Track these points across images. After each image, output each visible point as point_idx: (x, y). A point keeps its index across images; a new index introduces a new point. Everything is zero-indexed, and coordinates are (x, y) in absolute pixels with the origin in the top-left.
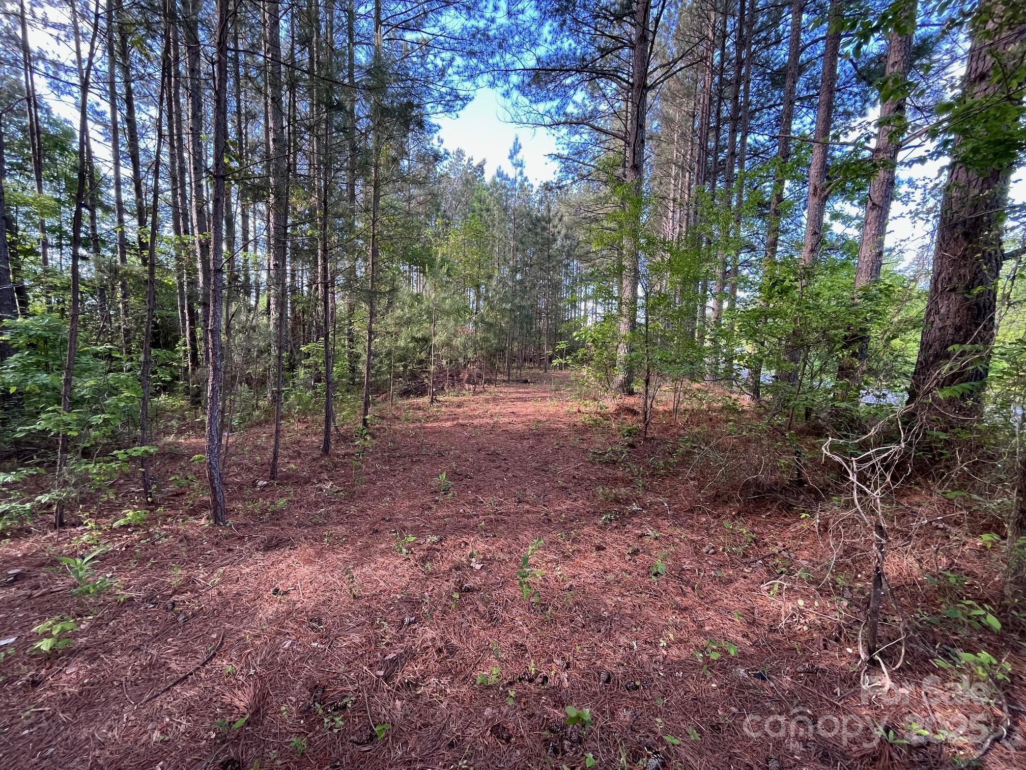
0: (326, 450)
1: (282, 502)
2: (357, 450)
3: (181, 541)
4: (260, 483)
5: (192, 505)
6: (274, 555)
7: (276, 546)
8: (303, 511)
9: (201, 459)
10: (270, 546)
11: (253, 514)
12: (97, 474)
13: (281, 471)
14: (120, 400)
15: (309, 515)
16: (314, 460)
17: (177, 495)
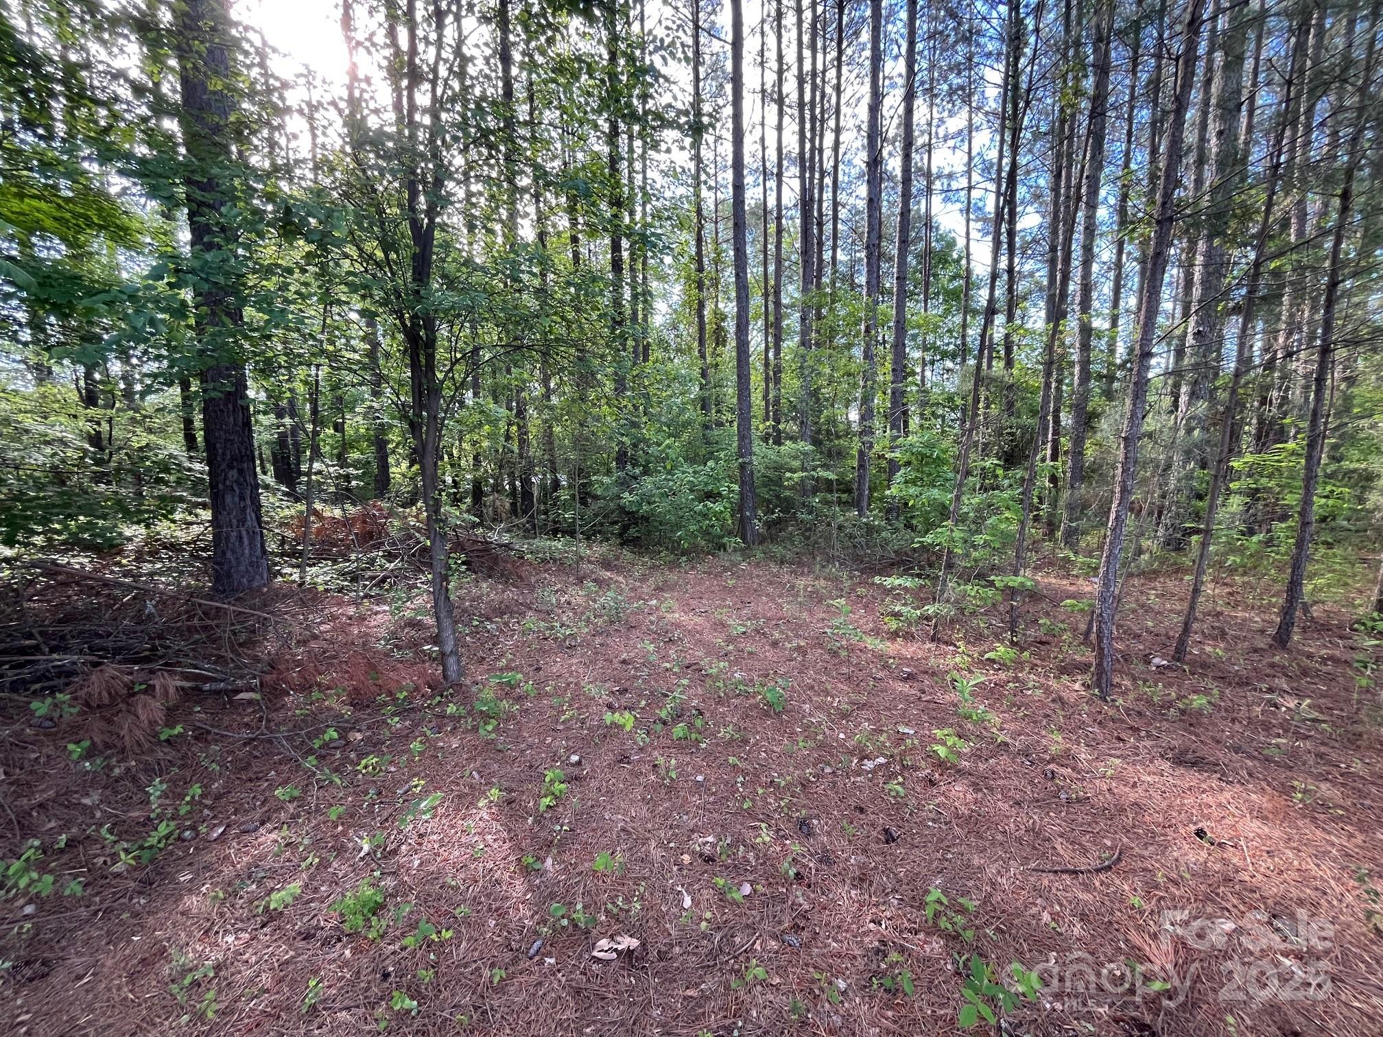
0: (1282, 639)
1: (1198, 701)
2: (1360, 656)
3: (1053, 701)
4: (1157, 661)
5: (1062, 661)
6: (1192, 778)
7: (1194, 764)
8: (1237, 727)
9: (1073, 606)
10: (1181, 760)
11: (1149, 702)
12: (974, 597)
13: (1191, 653)
14: (1000, 521)
15: (1253, 740)
16: (1256, 651)
17: (1042, 643)
